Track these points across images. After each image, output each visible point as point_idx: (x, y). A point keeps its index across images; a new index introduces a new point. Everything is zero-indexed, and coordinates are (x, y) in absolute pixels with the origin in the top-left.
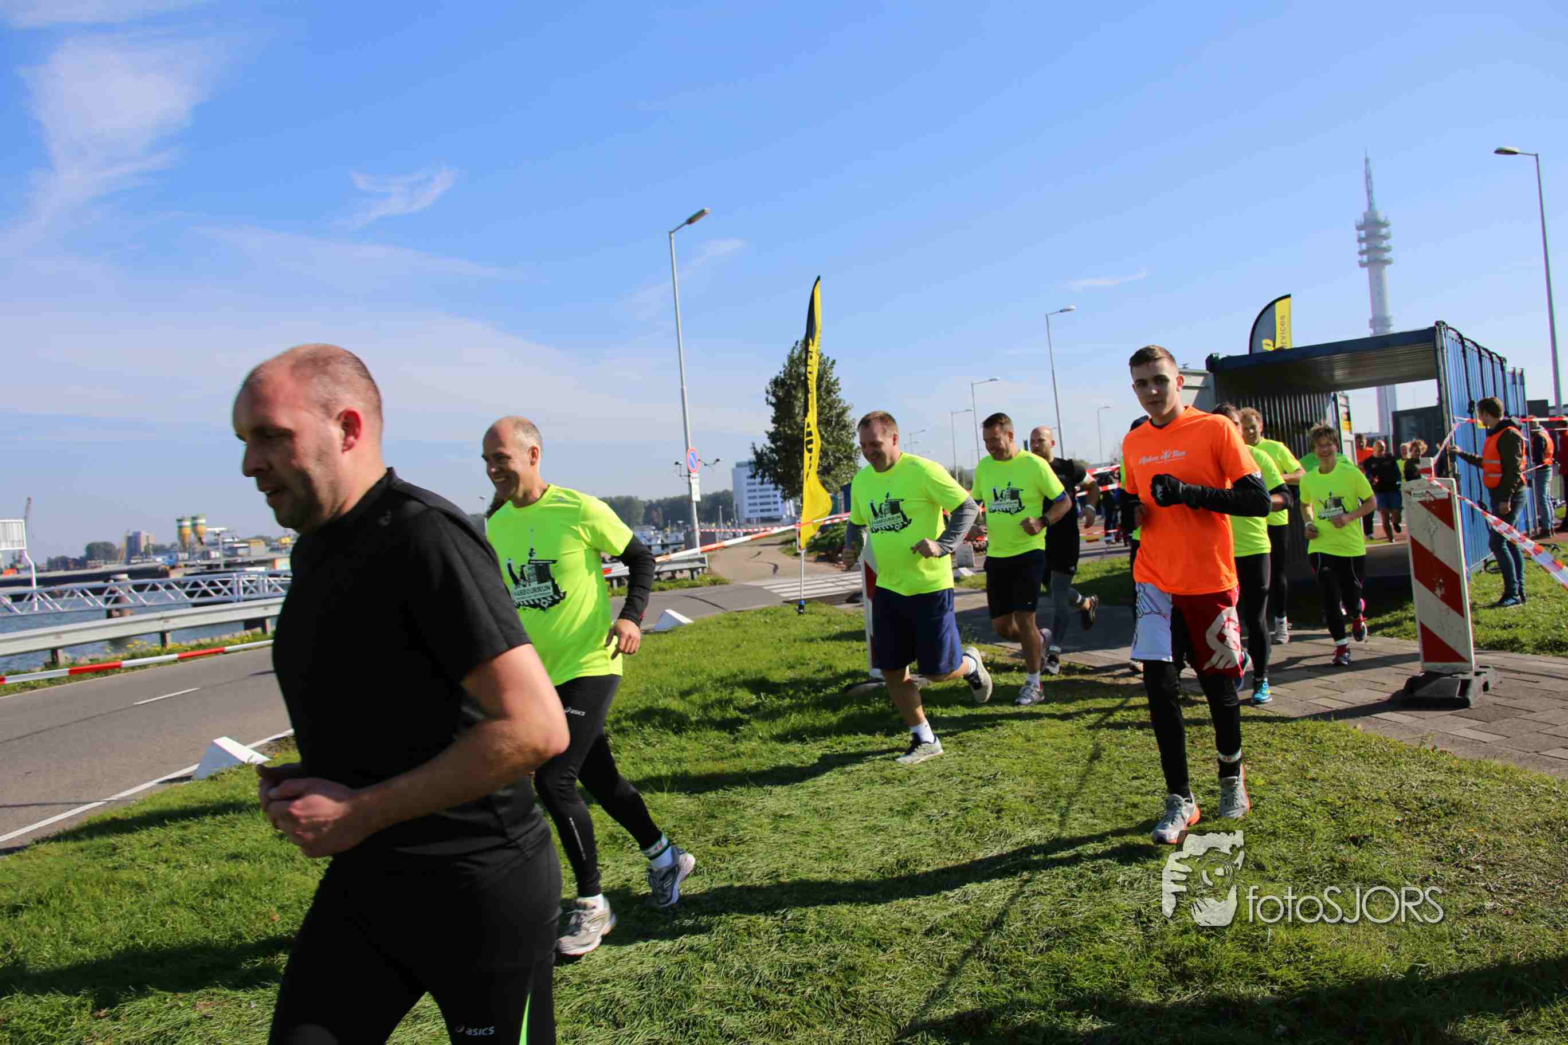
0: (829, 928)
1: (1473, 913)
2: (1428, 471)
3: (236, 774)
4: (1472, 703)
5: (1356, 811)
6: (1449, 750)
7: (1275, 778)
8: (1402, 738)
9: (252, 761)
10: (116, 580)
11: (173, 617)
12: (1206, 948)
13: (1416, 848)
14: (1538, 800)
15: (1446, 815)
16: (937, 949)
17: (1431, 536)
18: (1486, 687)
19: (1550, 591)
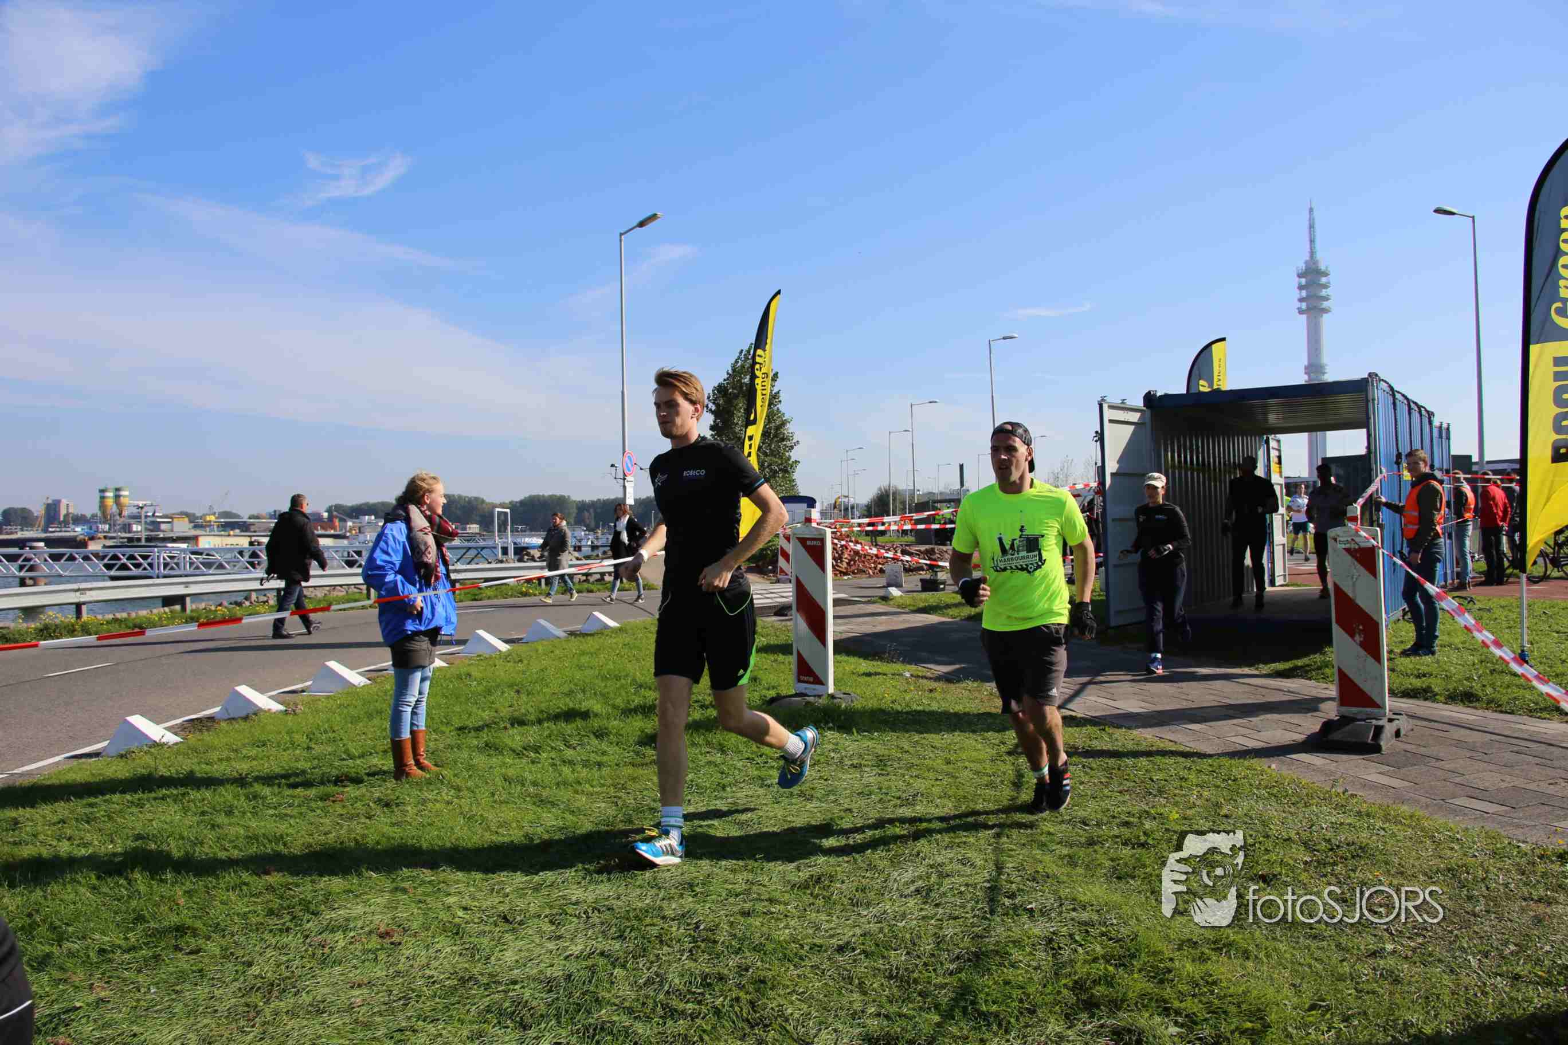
0: (741, 940)
1: (1374, 954)
2: (1354, 519)
4: (1384, 748)
5: (1266, 849)
6: (1359, 793)
7: (1189, 812)
9: (164, 740)
10: (31, 548)
11: (91, 589)
12: (1113, 977)
14: (1441, 847)
15: (1353, 857)
16: (848, 967)
17: (1354, 584)
18: (1398, 734)
19: (1464, 643)
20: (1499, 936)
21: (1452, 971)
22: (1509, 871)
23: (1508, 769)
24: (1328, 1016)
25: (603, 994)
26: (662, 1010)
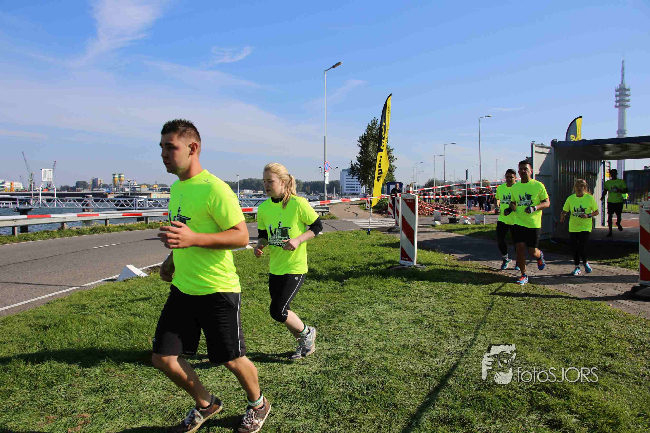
3: (135, 280)
5: (611, 342)
8: (630, 312)
9: (141, 275)
10: (87, 196)
13: (639, 361)
17: (649, 227)
25: (325, 390)
26: (350, 398)
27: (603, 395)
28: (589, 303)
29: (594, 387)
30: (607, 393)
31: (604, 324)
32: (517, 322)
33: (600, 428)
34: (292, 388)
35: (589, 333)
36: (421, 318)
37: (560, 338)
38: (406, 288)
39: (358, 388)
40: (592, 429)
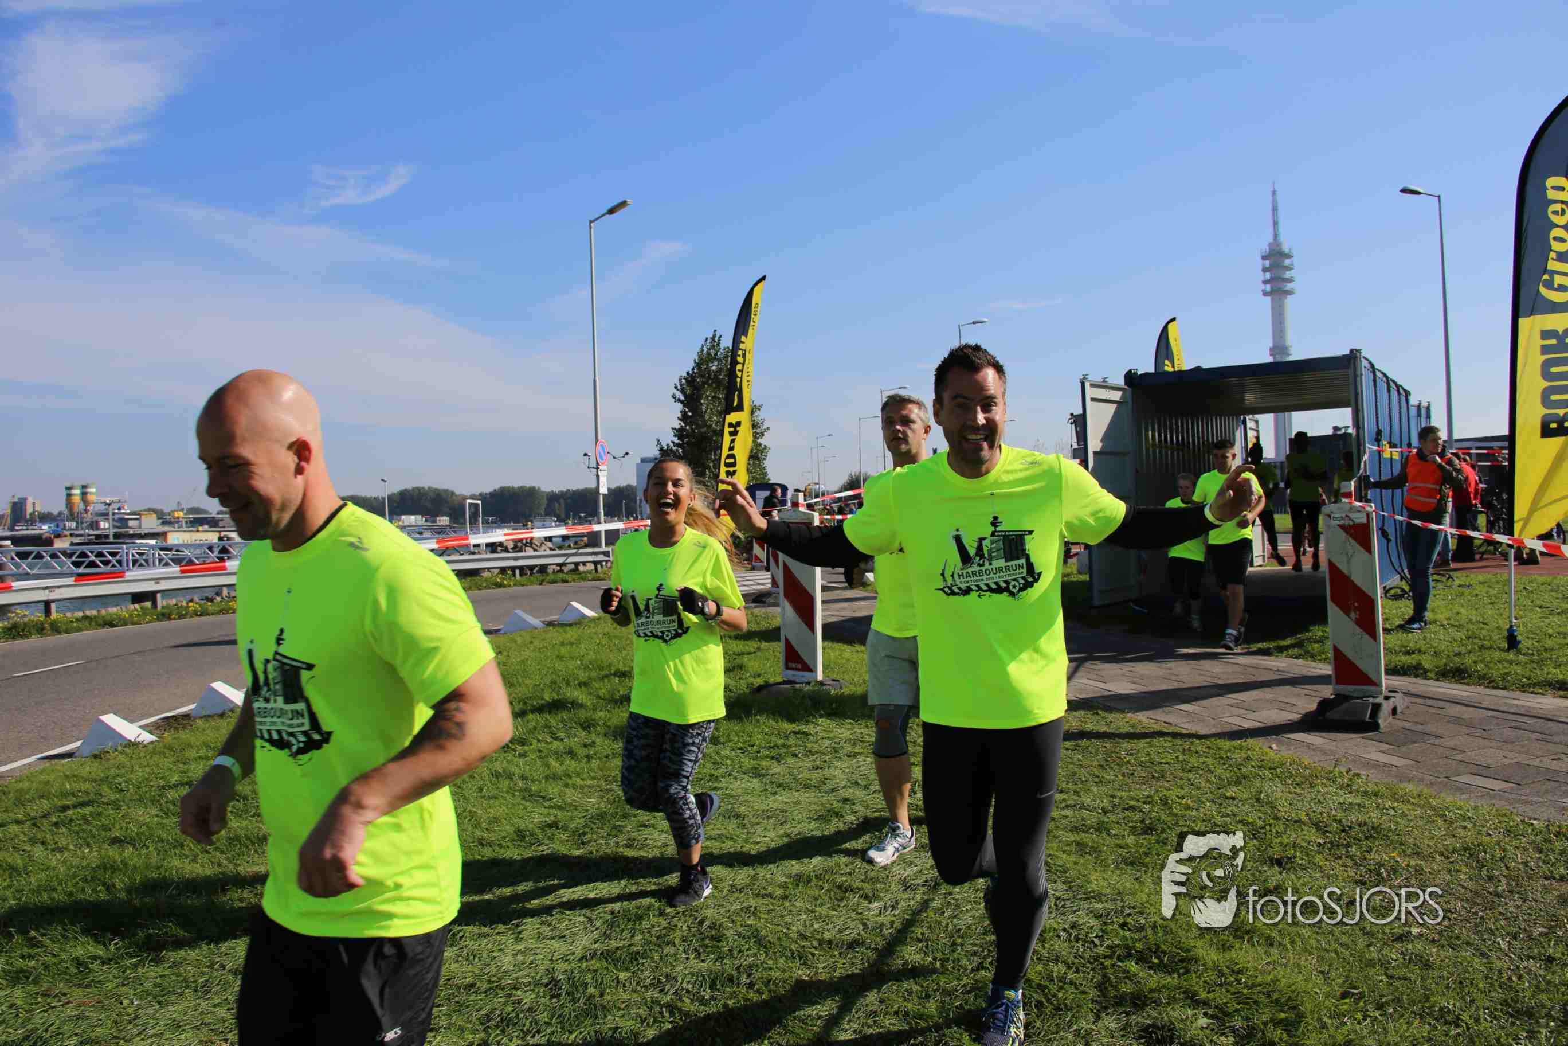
1: (1400, 938)
3: (122, 753)
4: (1382, 726)
5: (1277, 832)
6: (1363, 772)
8: (1316, 759)
9: (140, 739)
13: (1339, 870)
14: (1454, 825)
15: (1367, 838)
17: (1348, 562)
18: (1394, 711)
19: (1449, 619)
20: (1525, 917)
21: (1483, 954)
22: (1525, 849)
23: (1509, 746)
24: (1361, 1004)
25: (607, 997)
26: (672, 1014)
27: (1264, 956)
28: (1225, 744)
29: (1242, 938)
30: (1274, 951)
31: (1261, 792)
32: (1064, 800)
33: (1259, 1035)
34: (528, 998)
35: (1228, 816)
36: (836, 805)
37: (1163, 831)
38: (799, 736)
39: (690, 987)
40: (1242, 1039)
